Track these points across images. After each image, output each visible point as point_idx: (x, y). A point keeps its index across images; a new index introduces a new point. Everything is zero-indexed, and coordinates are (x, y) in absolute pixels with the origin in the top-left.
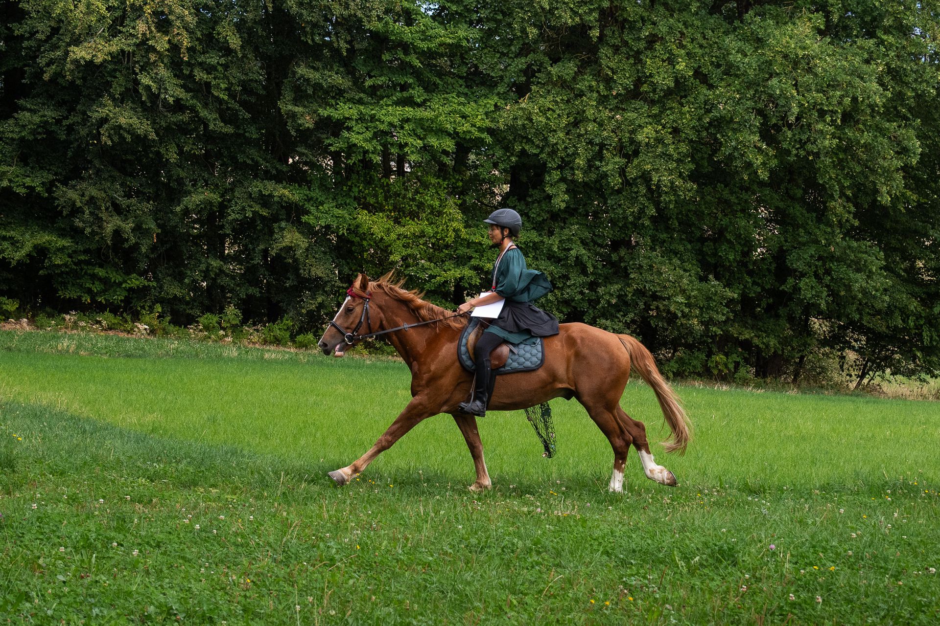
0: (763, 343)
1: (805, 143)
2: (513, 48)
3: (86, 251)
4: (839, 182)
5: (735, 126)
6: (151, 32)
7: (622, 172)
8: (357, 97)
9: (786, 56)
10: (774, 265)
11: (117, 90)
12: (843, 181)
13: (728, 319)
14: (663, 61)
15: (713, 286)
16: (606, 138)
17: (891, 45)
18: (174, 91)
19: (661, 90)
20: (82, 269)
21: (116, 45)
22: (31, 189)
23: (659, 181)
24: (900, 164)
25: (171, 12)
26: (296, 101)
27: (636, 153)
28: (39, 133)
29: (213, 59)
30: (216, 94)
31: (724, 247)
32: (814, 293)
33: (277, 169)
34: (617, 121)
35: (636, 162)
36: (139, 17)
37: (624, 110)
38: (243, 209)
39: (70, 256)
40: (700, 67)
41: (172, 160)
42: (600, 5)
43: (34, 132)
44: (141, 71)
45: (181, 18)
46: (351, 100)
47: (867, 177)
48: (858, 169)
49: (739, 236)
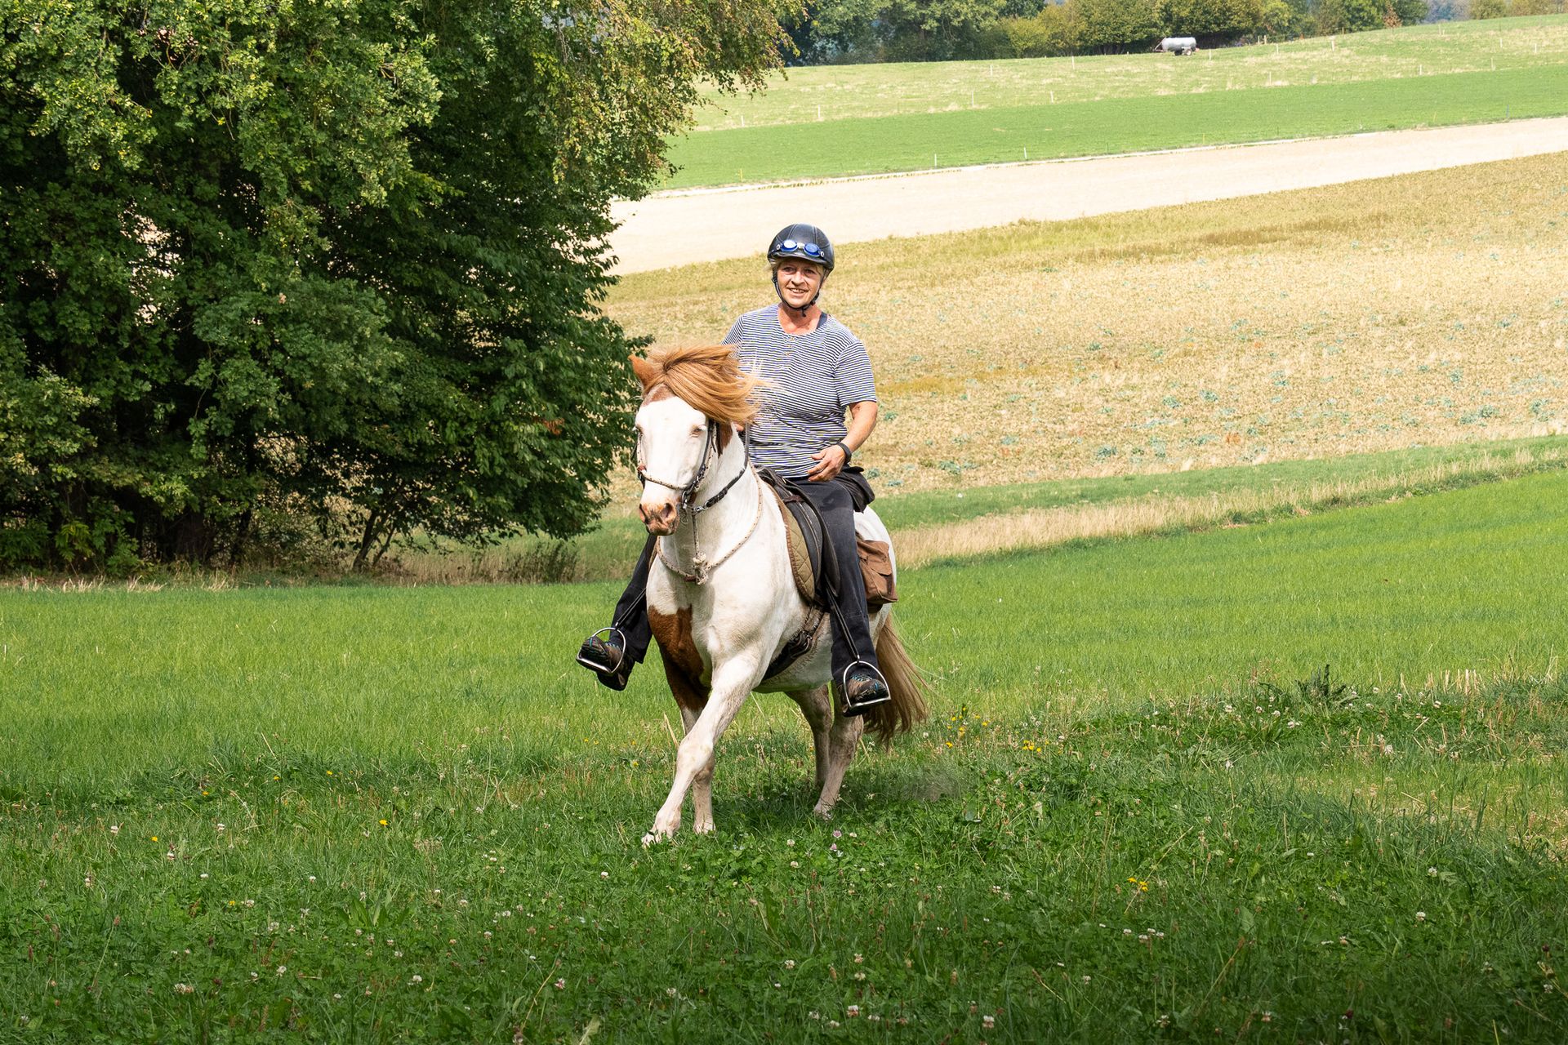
0: (161, 493)
1: (208, 92)
4: (285, 165)
5: (68, 66)
10: (172, 338)
12: (292, 163)
13: (86, 448)
15: (52, 386)
24: (401, 123)
31: (69, 309)
32: (252, 387)
47: (337, 154)
48: (321, 138)
49: (96, 286)
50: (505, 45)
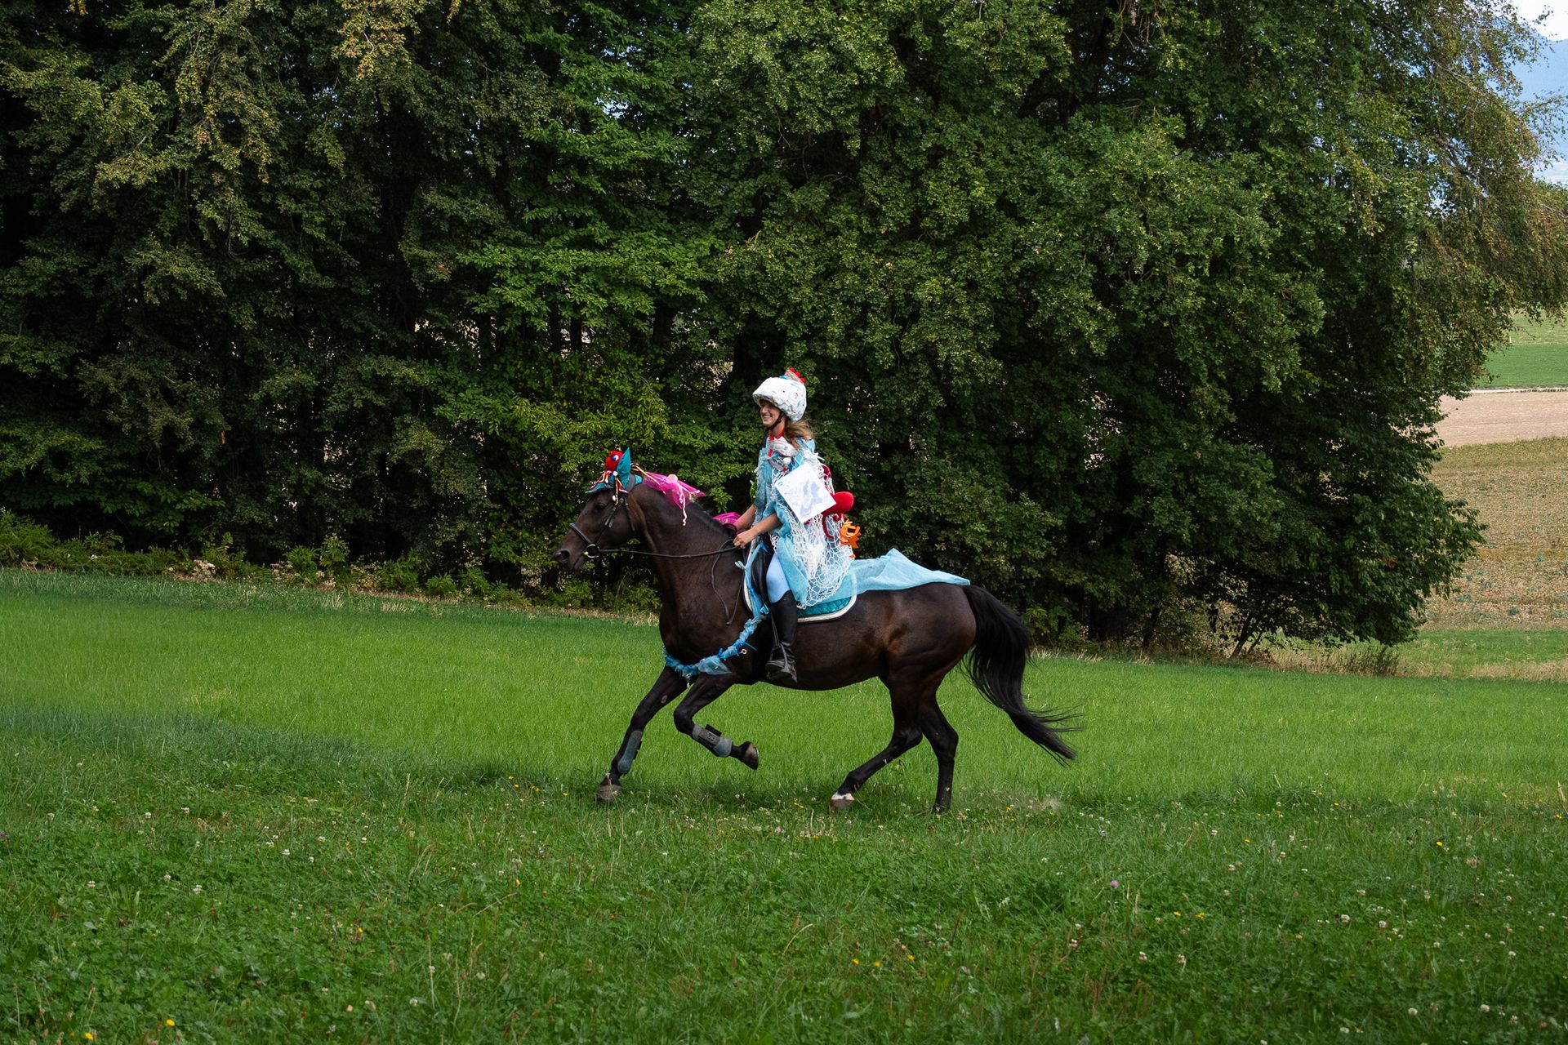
0: (1100, 591)
1: (1158, 303)
2: (736, 166)
3: (124, 457)
4: (1208, 359)
5: (1058, 278)
6: (215, 142)
7: (895, 344)
8: (512, 236)
9: (1129, 178)
10: (1114, 479)
11: (166, 225)
12: (1213, 357)
13: (1049, 555)
14: (953, 184)
15: (1027, 509)
16: (872, 296)
17: (1281, 162)
18: (248, 228)
19: (950, 226)
20: (118, 483)
21: (164, 161)
22: (44, 367)
23: (948, 357)
24: (1296, 333)
25: (244, 114)
26: (424, 243)
27: (915, 317)
28: (55, 288)
29: (304, 181)
30: (309, 231)
31: (1042, 453)
32: (1172, 518)
33: (398, 340)
34: (887, 271)
35: (915, 330)
36: (197, 121)
37: (896, 254)
38: (350, 396)
39: (100, 463)
40: (1005, 193)
41: (246, 327)
42: (860, 105)
43: (47, 286)
44: (201, 198)
45: (258, 122)
46: (505, 241)
47: (1247, 352)
48: (1235, 340)
49: (1063, 436)
50: (1372, 279)
